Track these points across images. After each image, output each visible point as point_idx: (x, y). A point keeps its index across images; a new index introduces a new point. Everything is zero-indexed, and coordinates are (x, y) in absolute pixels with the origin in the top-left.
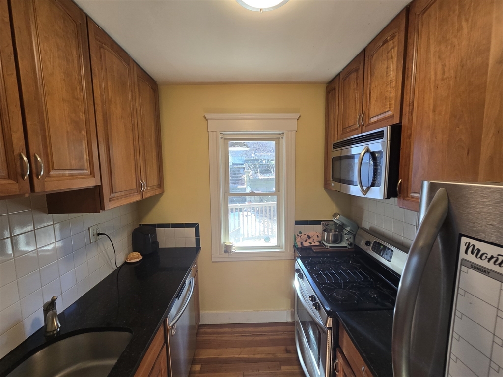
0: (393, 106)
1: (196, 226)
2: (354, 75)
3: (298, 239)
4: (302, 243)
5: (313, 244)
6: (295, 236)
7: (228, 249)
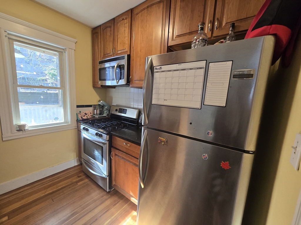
0: (127, 47)
2: (109, 29)
3: (80, 116)
4: (82, 117)
5: (89, 117)
6: (77, 114)
7: (21, 129)
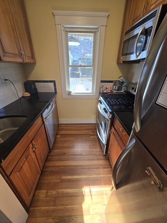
1: (54, 82)
3: (102, 89)
4: (103, 91)
5: (108, 91)
6: (100, 88)
7: (69, 93)
